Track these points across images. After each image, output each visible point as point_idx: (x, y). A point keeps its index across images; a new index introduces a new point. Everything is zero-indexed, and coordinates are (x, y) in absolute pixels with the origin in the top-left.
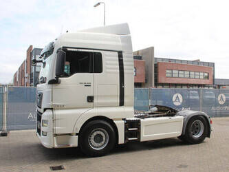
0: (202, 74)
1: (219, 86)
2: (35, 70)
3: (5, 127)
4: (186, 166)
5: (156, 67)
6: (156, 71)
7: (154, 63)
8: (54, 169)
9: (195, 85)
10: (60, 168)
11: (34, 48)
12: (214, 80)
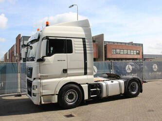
0: (135, 51)
1: (145, 59)
7: (104, 45)
9: (131, 59)
10: (71, 116)
11: (21, 36)
12: (143, 55)
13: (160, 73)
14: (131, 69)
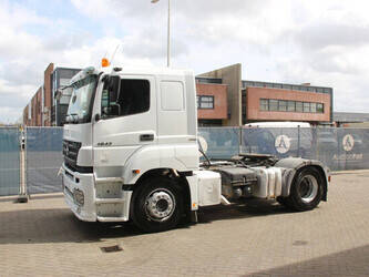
0: (313, 105)
1: (338, 124)
2: (58, 101)
3: (23, 189)
4: (304, 243)
5: (245, 94)
6: (245, 102)
7: (241, 89)
8: (107, 250)
10: (116, 249)
11: (55, 67)
12: (331, 114)
13: (360, 156)
14: (288, 146)
